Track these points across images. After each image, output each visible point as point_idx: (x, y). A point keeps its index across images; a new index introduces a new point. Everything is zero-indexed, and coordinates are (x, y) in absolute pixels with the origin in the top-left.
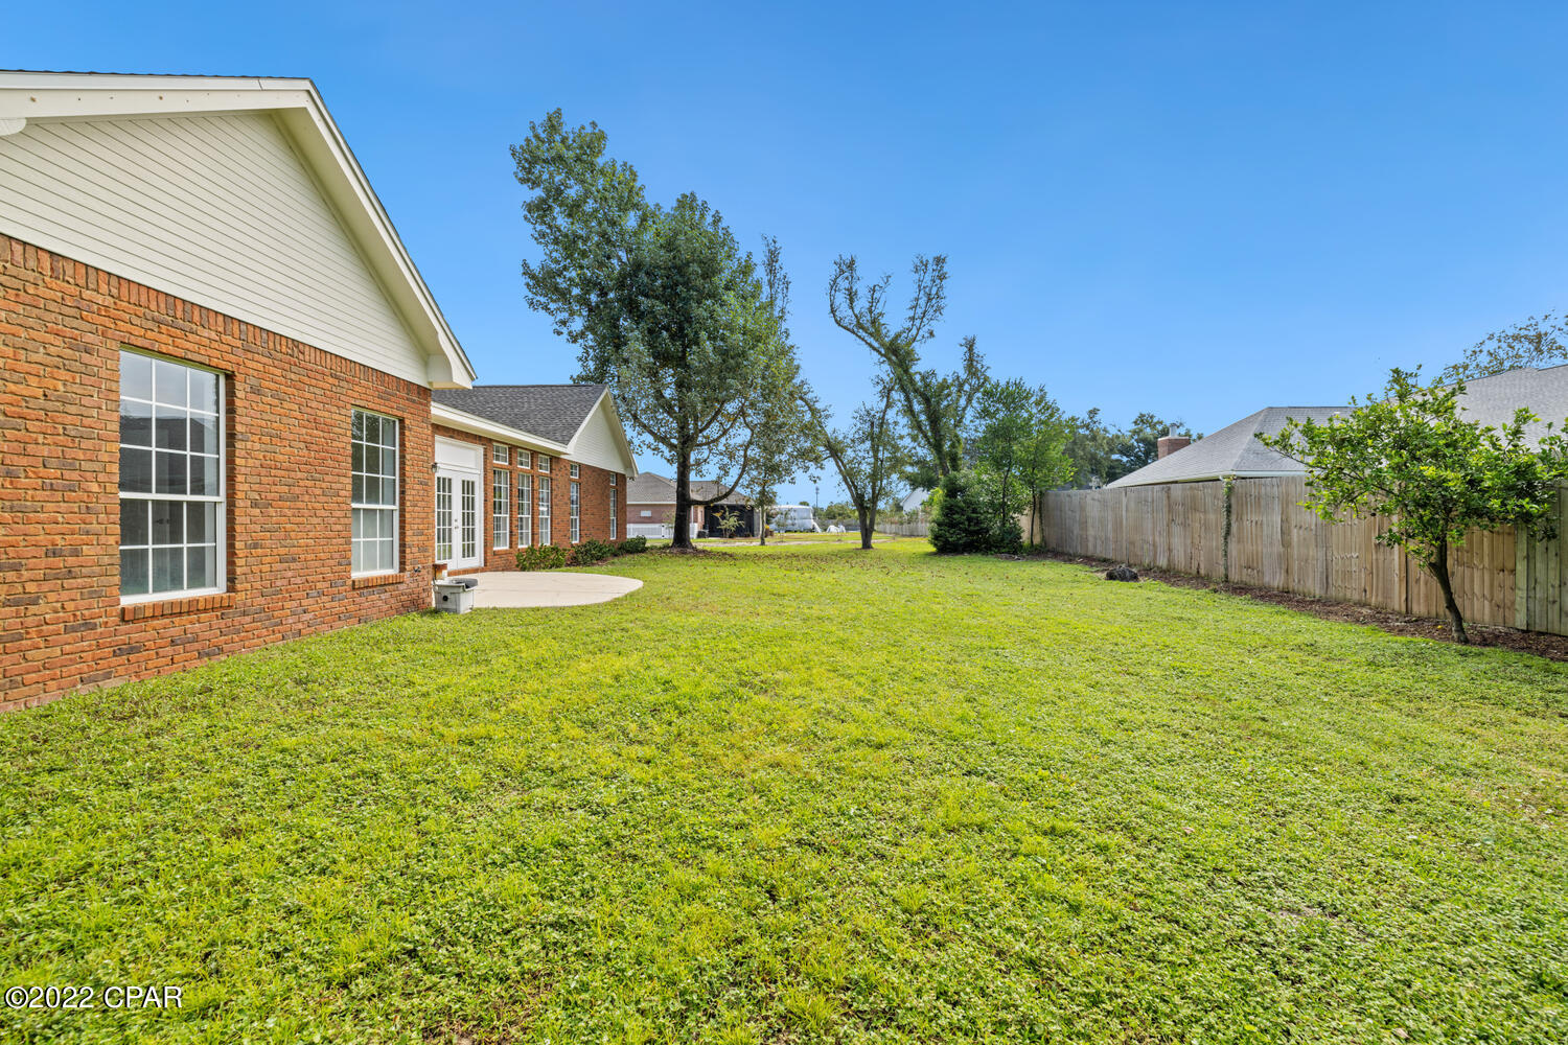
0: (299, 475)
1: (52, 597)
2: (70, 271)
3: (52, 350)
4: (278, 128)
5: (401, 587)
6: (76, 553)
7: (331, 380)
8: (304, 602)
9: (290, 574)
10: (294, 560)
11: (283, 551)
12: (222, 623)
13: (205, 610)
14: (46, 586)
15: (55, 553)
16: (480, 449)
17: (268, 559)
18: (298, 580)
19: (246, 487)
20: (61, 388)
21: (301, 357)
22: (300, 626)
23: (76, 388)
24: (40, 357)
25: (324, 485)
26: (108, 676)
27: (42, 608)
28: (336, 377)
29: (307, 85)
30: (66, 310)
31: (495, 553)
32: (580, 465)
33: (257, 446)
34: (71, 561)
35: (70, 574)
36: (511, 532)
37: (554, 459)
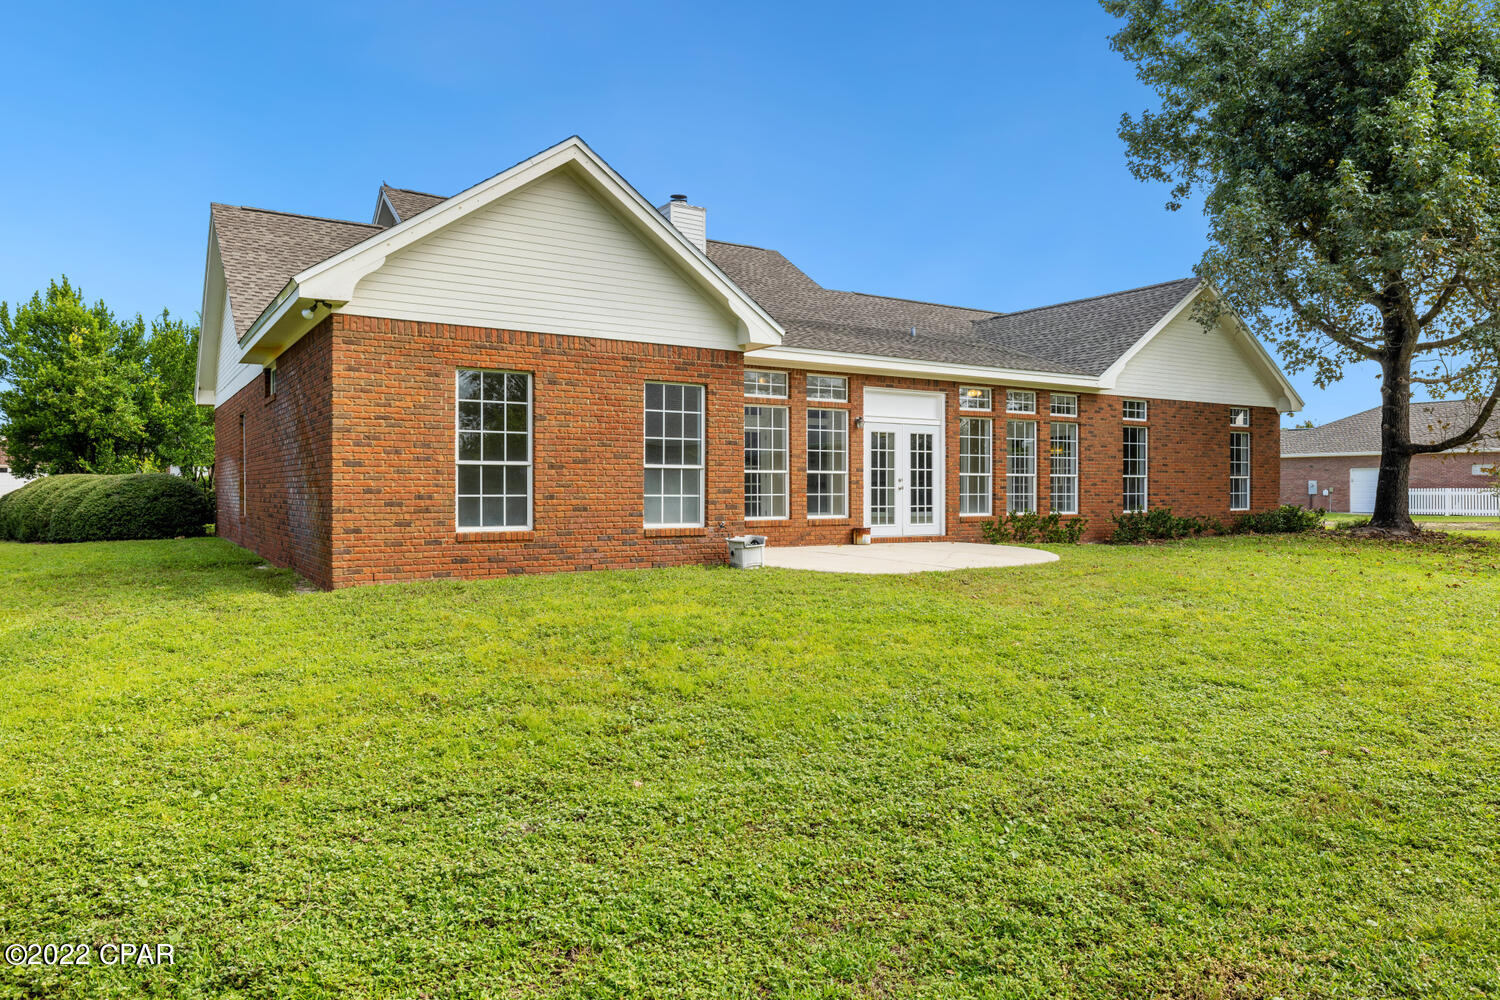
0: (590, 442)
1: (418, 523)
2: (428, 330)
3: (418, 378)
4: (571, 178)
5: (702, 540)
6: (430, 498)
7: (622, 362)
8: (595, 544)
9: (582, 520)
10: (585, 510)
11: (574, 502)
12: (525, 552)
13: (512, 541)
14: (415, 516)
15: (420, 497)
16: (942, 396)
17: (563, 508)
18: (590, 525)
19: (543, 454)
20: (423, 400)
21: (593, 349)
22: (592, 562)
23: (431, 399)
24: (412, 383)
25: (615, 450)
26: (448, 575)
27: (412, 528)
28: (628, 359)
29: (575, 141)
30: (426, 353)
31: (962, 521)
32: (1148, 401)
33: (553, 422)
34: (428, 502)
35: (427, 511)
36: (994, 495)
37: (1088, 397)
